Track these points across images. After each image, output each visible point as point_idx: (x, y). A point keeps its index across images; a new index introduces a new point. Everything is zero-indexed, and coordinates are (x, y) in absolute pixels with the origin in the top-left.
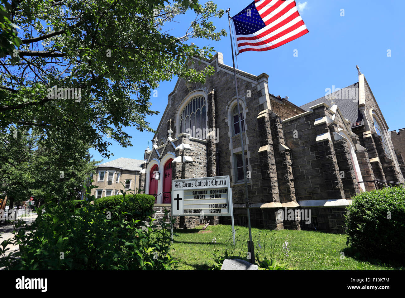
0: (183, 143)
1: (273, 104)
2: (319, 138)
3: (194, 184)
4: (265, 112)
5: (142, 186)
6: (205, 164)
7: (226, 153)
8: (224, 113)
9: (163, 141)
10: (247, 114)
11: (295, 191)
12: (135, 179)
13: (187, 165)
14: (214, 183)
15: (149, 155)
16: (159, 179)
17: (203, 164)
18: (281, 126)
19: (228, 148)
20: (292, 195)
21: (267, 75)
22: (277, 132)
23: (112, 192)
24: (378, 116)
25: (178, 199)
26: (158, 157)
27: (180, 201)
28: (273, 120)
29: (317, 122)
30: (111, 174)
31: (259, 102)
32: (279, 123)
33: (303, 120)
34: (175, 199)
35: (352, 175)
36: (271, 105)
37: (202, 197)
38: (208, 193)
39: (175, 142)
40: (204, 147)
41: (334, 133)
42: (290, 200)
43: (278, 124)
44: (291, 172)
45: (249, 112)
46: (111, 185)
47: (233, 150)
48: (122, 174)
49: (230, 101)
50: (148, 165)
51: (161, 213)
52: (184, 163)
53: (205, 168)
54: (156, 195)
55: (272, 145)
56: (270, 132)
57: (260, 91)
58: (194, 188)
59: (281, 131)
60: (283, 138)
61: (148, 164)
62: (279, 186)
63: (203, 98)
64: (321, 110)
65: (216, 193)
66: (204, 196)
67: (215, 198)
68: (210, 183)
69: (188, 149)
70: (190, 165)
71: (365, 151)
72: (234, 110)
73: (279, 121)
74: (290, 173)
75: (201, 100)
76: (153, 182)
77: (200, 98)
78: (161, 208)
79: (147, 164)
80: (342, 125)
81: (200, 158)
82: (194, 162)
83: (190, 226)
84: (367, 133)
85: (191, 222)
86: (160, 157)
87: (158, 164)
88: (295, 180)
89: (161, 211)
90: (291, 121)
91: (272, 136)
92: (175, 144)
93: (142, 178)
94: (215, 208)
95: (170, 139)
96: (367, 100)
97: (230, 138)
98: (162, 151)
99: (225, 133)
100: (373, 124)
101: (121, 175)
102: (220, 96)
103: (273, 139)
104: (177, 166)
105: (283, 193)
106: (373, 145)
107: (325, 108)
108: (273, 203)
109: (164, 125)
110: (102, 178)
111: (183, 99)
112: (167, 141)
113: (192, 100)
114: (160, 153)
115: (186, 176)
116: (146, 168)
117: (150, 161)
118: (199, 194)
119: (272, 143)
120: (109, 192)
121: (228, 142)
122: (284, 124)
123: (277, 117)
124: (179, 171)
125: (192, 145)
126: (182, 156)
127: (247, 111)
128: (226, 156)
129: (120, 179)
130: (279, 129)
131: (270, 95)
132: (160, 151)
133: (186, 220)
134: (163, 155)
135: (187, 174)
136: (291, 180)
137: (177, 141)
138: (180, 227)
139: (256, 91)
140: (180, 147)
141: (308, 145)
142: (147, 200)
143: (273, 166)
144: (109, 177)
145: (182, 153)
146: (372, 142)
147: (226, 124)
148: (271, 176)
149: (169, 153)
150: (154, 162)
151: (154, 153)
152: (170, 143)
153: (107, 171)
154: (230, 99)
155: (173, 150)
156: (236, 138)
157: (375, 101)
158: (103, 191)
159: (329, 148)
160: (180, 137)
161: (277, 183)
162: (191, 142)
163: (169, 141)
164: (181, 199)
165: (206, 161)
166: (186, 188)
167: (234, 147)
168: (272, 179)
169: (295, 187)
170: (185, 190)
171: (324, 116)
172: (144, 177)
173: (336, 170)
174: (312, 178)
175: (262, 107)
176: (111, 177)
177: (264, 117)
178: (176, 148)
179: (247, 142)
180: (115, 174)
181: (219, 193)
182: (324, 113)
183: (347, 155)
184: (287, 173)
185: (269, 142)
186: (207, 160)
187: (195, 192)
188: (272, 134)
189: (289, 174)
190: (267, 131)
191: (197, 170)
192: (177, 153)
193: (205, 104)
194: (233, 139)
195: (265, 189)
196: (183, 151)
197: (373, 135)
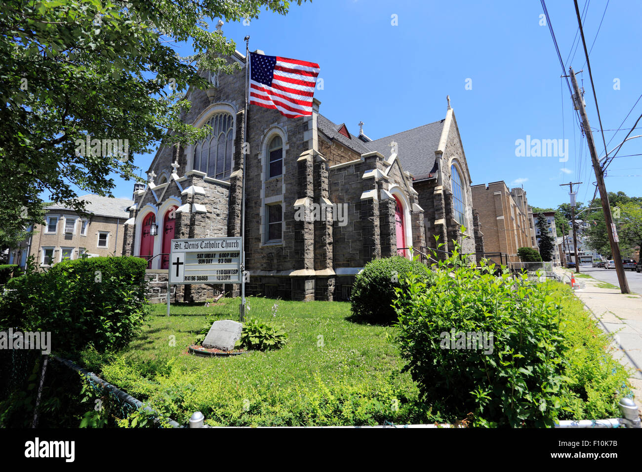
0: (193, 186)
1: (321, 143)
2: (365, 195)
3: (199, 245)
4: (308, 154)
5: (129, 244)
6: (225, 216)
7: (256, 203)
8: (258, 145)
9: (165, 175)
10: (287, 152)
11: (333, 257)
12: (117, 231)
13: (198, 217)
14: (224, 245)
15: (141, 197)
16: (156, 234)
17: (222, 216)
18: (327, 174)
19: (259, 196)
20: (328, 261)
21: (318, 101)
22: (320, 182)
23: (73, 251)
24: (460, 166)
25: (178, 263)
26: (155, 202)
27: (180, 265)
28: (317, 165)
29: (366, 175)
30: (70, 222)
31: (303, 137)
32: (324, 171)
33: (352, 170)
34: (174, 264)
35: (391, 241)
36: (319, 143)
37: (208, 262)
38: (216, 256)
39: (182, 182)
40: (226, 192)
41: (381, 190)
42: (325, 267)
43: (322, 171)
44: (331, 234)
45: (290, 150)
46: (71, 239)
47: (266, 199)
48: (93, 223)
49: (267, 130)
50: (139, 213)
51: (157, 282)
52: (194, 214)
53: (226, 222)
54: (150, 257)
55: (312, 198)
56: (312, 181)
57: (307, 122)
58: (199, 250)
59: (326, 181)
60: (327, 189)
61: (139, 210)
62: (315, 249)
63: (230, 117)
64: (372, 160)
65: (226, 257)
66: (212, 260)
67: (224, 263)
68: (220, 245)
69: (201, 195)
70: (203, 217)
71: (421, 213)
72: (272, 143)
73: (324, 167)
74: (329, 235)
75: (227, 120)
76: (147, 238)
77: (225, 115)
78: (157, 275)
79: (137, 211)
80: (399, 179)
81: (218, 207)
82: (208, 212)
83: (198, 298)
84: (439, 188)
85: (200, 294)
86: (159, 201)
87: (154, 212)
88: (334, 244)
89: (157, 279)
90: (340, 169)
91: (314, 186)
92: (181, 185)
93: (129, 232)
94: (223, 275)
95: (175, 176)
96: (449, 145)
97: (263, 182)
98: (161, 193)
99: (256, 174)
100: (449, 177)
101: (90, 224)
102: (255, 120)
103: (314, 191)
104: (183, 218)
105: (318, 259)
106: (442, 203)
107: (378, 158)
108: (305, 270)
109: (167, 150)
110: (52, 228)
111: (199, 113)
112: (170, 180)
113: (215, 117)
114: (159, 196)
115: (196, 232)
116: (136, 217)
117: (141, 207)
118: (205, 258)
119: (312, 196)
120: (67, 251)
121: (260, 188)
122: (332, 171)
123: (323, 161)
124: (186, 225)
125: (208, 189)
126: (191, 204)
127: (288, 147)
128: (255, 207)
129: (89, 230)
130: (323, 178)
131: (319, 130)
132: (158, 193)
133: (193, 291)
134: (163, 200)
135: (197, 230)
136: (330, 244)
137: (186, 181)
138: (184, 300)
139: (302, 121)
140: (189, 191)
141: (353, 202)
142: (136, 264)
143: (309, 225)
144: (66, 227)
145: (191, 200)
146: (441, 200)
147: (259, 161)
148: (305, 238)
149: (172, 197)
150: (149, 208)
151: (149, 196)
152: (173, 183)
153: (62, 216)
154: (268, 126)
155: (178, 193)
156: (270, 183)
157: (462, 146)
158: (56, 249)
159: (372, 209)
160: (189, 176)
161: (312, 246)
162: (206, 185)
163: (173, 180)
164: (182, 263)
165: (226, 212)
166: (188, 250)
167: (267, 196)
168: (306, 242)
169: (333, 252)
170: (187, 253)
171: (375, 168)
172: (132, 230)
173: (376, 234)
174: (352, 242)
175: (306, 146)
176: (71, 227)
177: (305, 160)
178: (183, 192)
179: (284, 191)
180: (78, 221)
181: (229, 257)
182: (375, 165)
183: (390, 218)
184: (325, 235)
185: (309, 194)
186: (229, 210)
187: (200, 255)
188: (314, 184)
189: (327, 236)
190: (308, 180)
191: (212, 224)
192: (184, 199)
193: (232, 126)
194: (266, 184)
195: (297, 253)
196: (193, 196)
197: (444, 191)
